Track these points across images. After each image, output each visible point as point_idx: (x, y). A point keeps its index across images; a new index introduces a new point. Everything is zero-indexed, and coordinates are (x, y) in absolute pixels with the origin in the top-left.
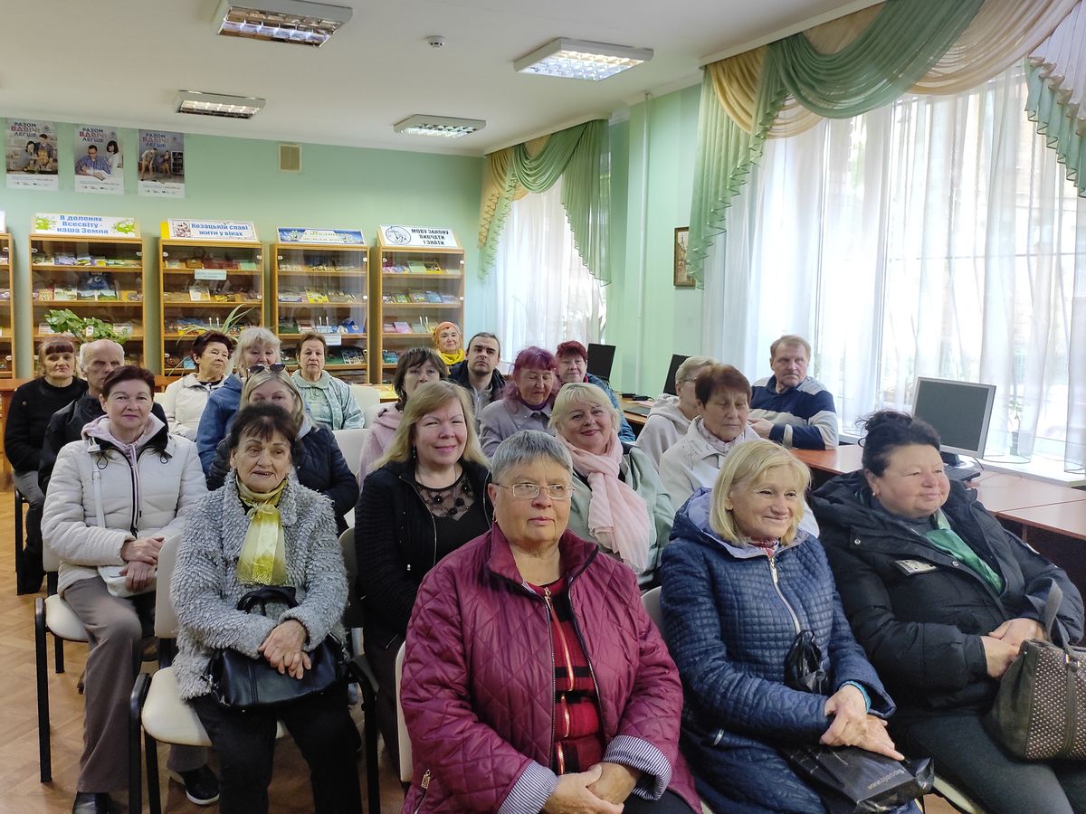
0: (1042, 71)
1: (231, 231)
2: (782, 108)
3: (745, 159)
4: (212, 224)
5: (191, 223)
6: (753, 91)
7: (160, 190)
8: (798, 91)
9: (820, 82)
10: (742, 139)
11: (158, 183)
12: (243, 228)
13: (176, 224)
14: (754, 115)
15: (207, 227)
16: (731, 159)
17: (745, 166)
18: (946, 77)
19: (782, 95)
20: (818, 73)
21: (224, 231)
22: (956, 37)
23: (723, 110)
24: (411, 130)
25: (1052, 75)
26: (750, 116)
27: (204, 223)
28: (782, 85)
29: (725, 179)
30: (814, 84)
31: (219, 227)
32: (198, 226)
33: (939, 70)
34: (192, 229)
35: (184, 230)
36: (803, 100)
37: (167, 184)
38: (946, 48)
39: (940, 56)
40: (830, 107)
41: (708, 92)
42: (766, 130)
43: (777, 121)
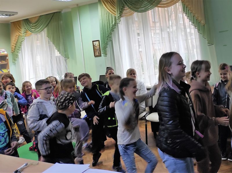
2: (124, 10)
3: (115, 22)
6: (115, 5)
8: (128, 6)
9: (134, 4)
10: (113, 17)
14: (116, 11)
16: (111, 22)
17: (115, 24)
19: (124, 7)
23: (106, 10)
26: (115, 12)
28: (123, 4)
29: (110, 27)
33: (162, 2)
36: (130, 8)
40: (137, 10)
41: (101, 5)
42: (121, 15)
43: (123, 13)
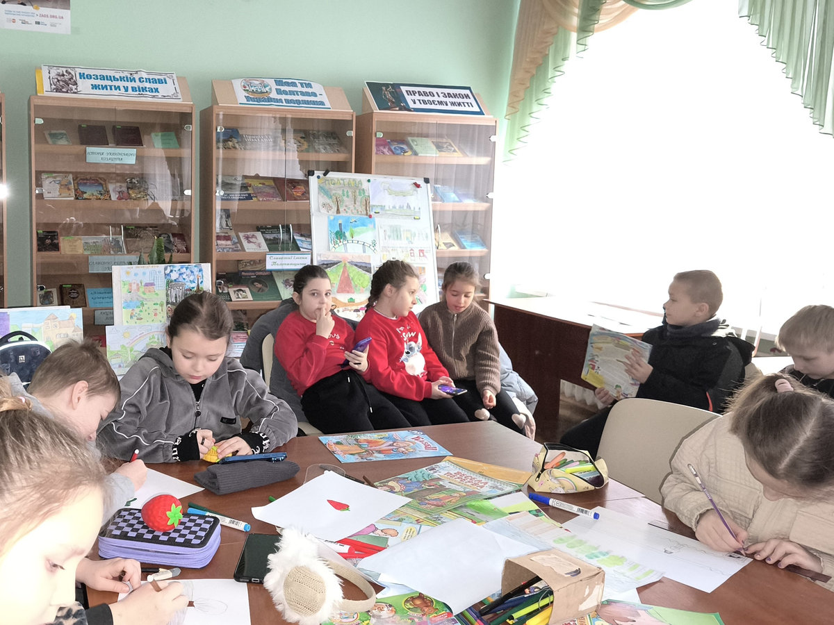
1: (141, 85)
4: (111, 73)
5: (78, 71)
7: (32, 20)
11: (29, 8)
12: (160, 81)
13: (54, 73)
15: (103, 78)
21: (130, 85)
27: (99, 73)
31: (122, 79)
32: (89, 77)
34: (80, 81)
35: (65, 83)
37: (44, 10)
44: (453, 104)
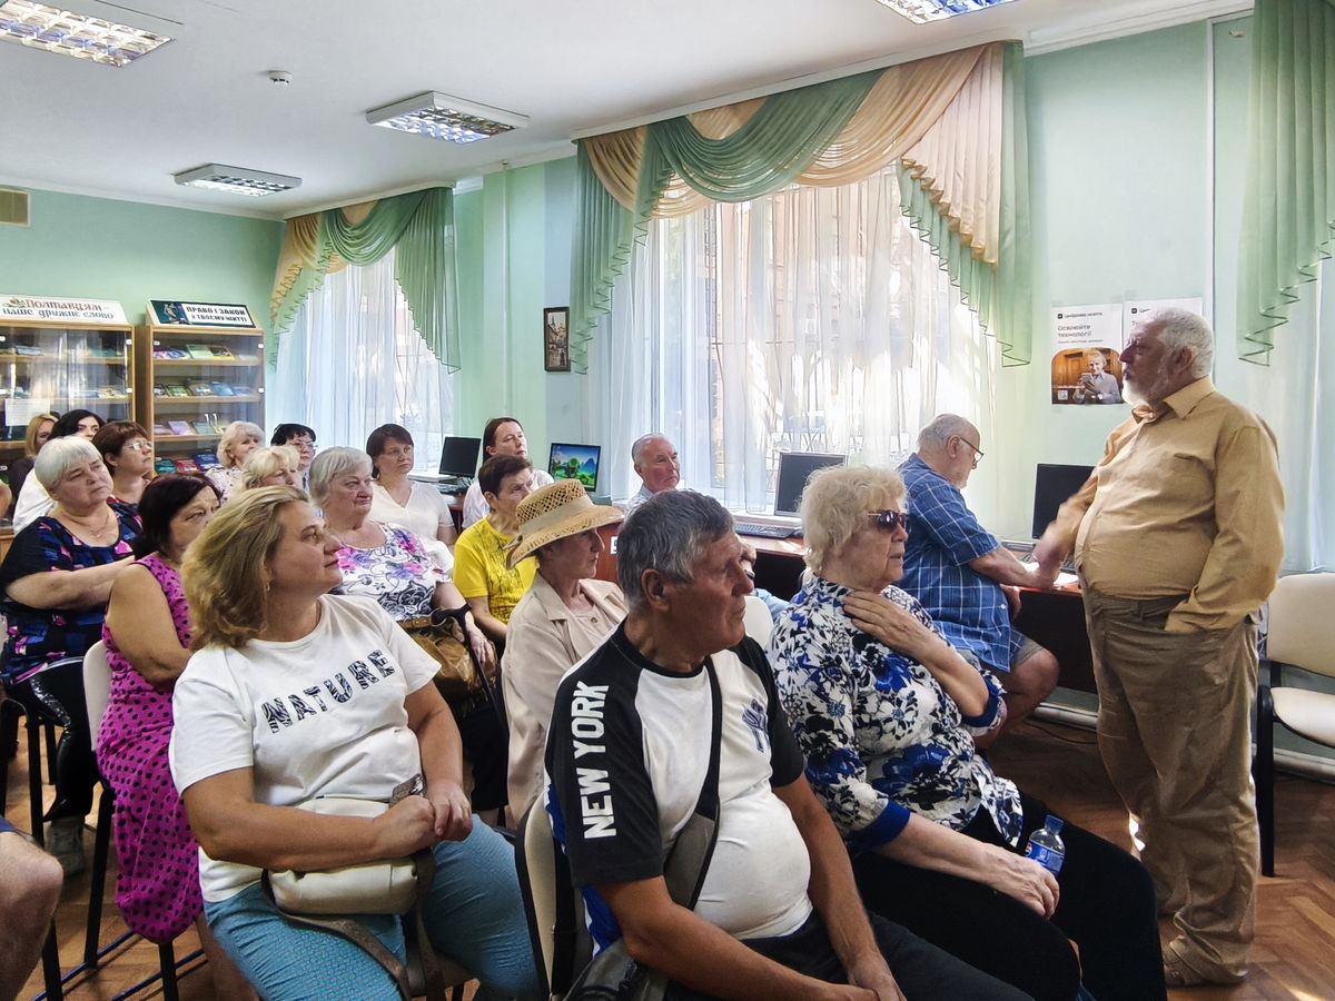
0: (913, 172)
2: (666, 187)
6: (633, 166)
8: (685, 174)
9: (708, 166)
10: (622, 217)
14: (637, 191)
16: (611, 236)
17: (628, 244)
18: (828, 171)
19: (667, 174)
20: (705, 157)
22: (837, 134)
23: (601, 185)
24: (199, 183)
25: (924, 176)
26: (632, 193)
28: (668, 165)
30: (702, 166)
33: (822, 163)
36: (691, 181)
38: (829, 143)
39: (823, 150)
40: (718, 190)
41: (585, 168)
42: (651, 209)
43: (662, 201)
44: (228, 319)
